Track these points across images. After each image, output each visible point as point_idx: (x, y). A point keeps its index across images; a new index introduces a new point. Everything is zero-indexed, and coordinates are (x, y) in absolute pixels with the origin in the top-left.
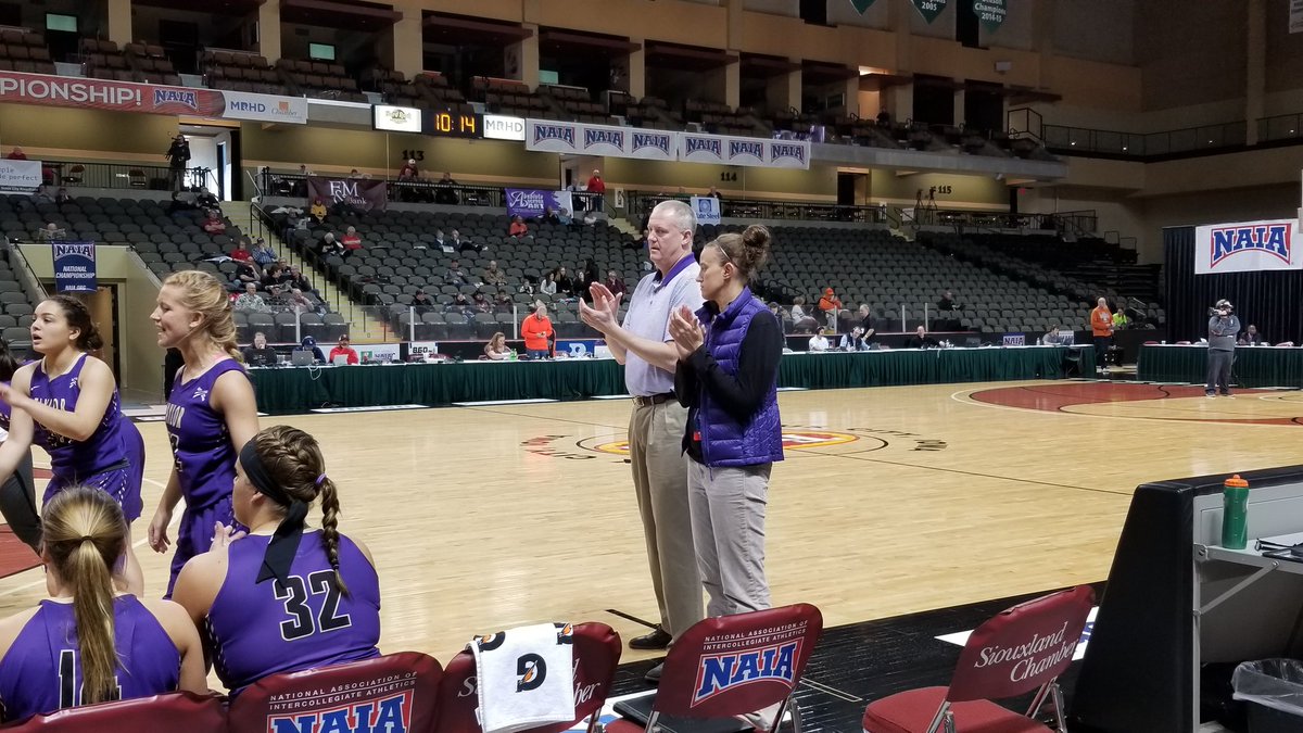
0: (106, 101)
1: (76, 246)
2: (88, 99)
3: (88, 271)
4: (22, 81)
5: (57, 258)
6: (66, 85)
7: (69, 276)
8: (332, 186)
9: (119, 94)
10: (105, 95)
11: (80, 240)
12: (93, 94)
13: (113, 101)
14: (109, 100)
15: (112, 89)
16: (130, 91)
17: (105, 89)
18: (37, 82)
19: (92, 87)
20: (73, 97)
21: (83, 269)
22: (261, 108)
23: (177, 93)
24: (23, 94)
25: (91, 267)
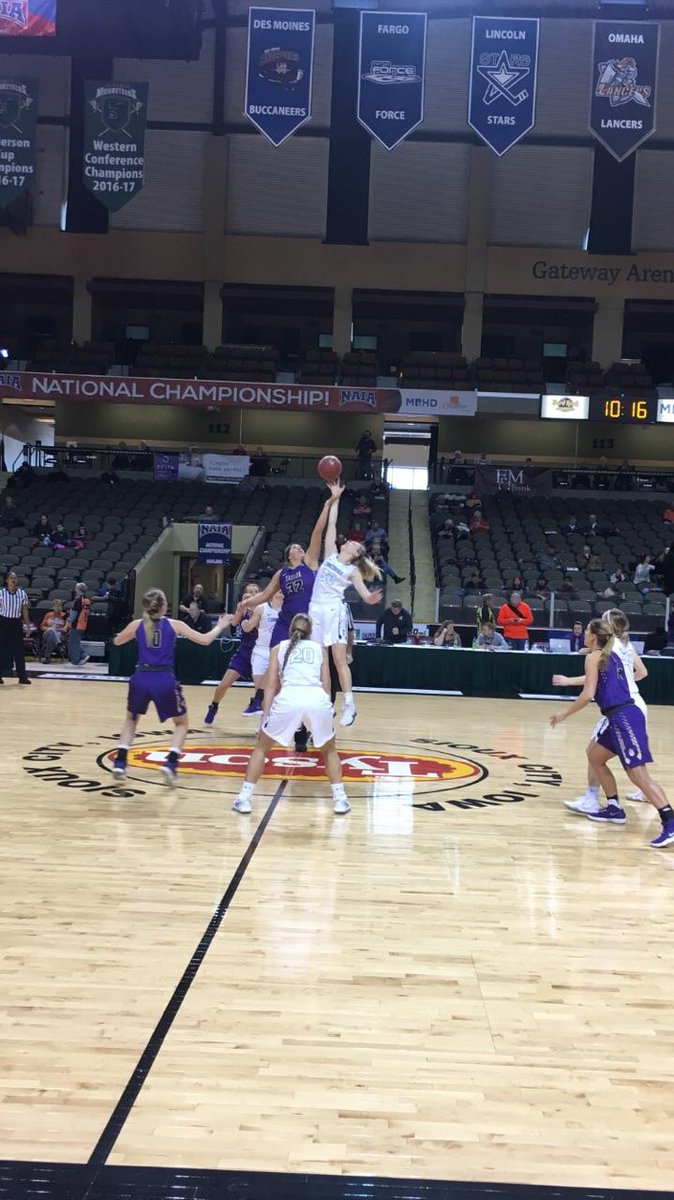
0: (300, 403)
1: (216, 526)
2: (286, 401)
3: (225, 547)
4: (236, 389)
5: (201, 535)
6: (269, 390)
7: (209, 551)
8: (498, 474)
9: (311, 396)
10: (299, 397)
11: (222, 521)
12: (290, 397)
13: (305, 403)
14: (303, 402)
15: (306, 392)
16: (320, 393)
17: (300, 392)
18: (249, 389)
19: (290, 392)
20: (275, 401)
21: (221, 545)
22: (434, 403)
23: (360, 393)
24: (235, 399)
25: (227, 544)
